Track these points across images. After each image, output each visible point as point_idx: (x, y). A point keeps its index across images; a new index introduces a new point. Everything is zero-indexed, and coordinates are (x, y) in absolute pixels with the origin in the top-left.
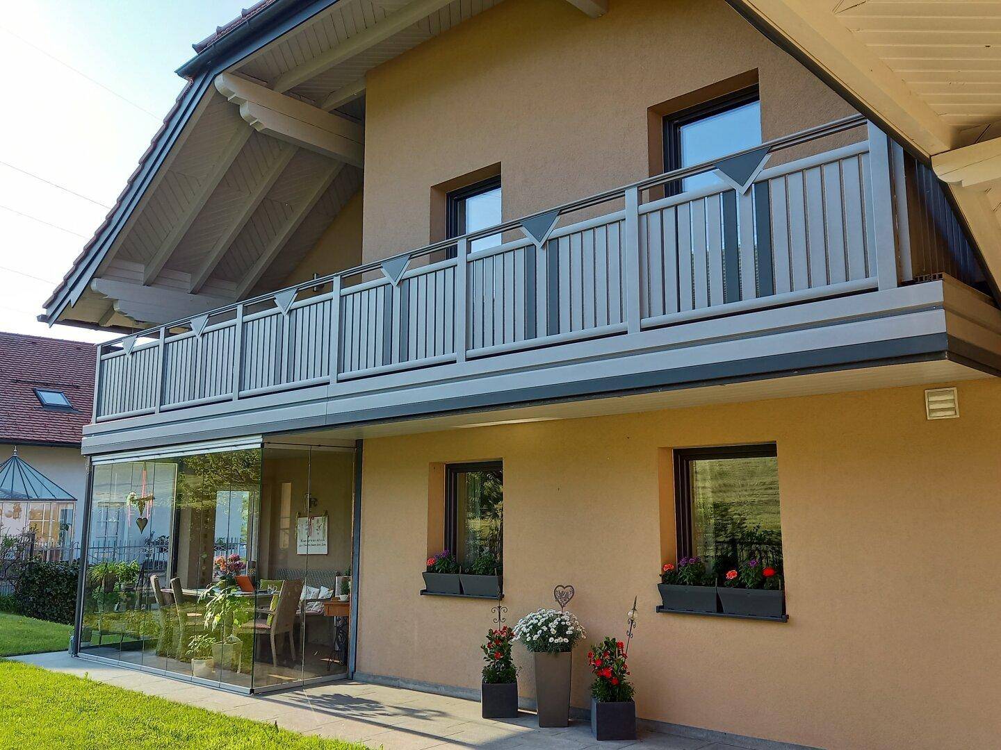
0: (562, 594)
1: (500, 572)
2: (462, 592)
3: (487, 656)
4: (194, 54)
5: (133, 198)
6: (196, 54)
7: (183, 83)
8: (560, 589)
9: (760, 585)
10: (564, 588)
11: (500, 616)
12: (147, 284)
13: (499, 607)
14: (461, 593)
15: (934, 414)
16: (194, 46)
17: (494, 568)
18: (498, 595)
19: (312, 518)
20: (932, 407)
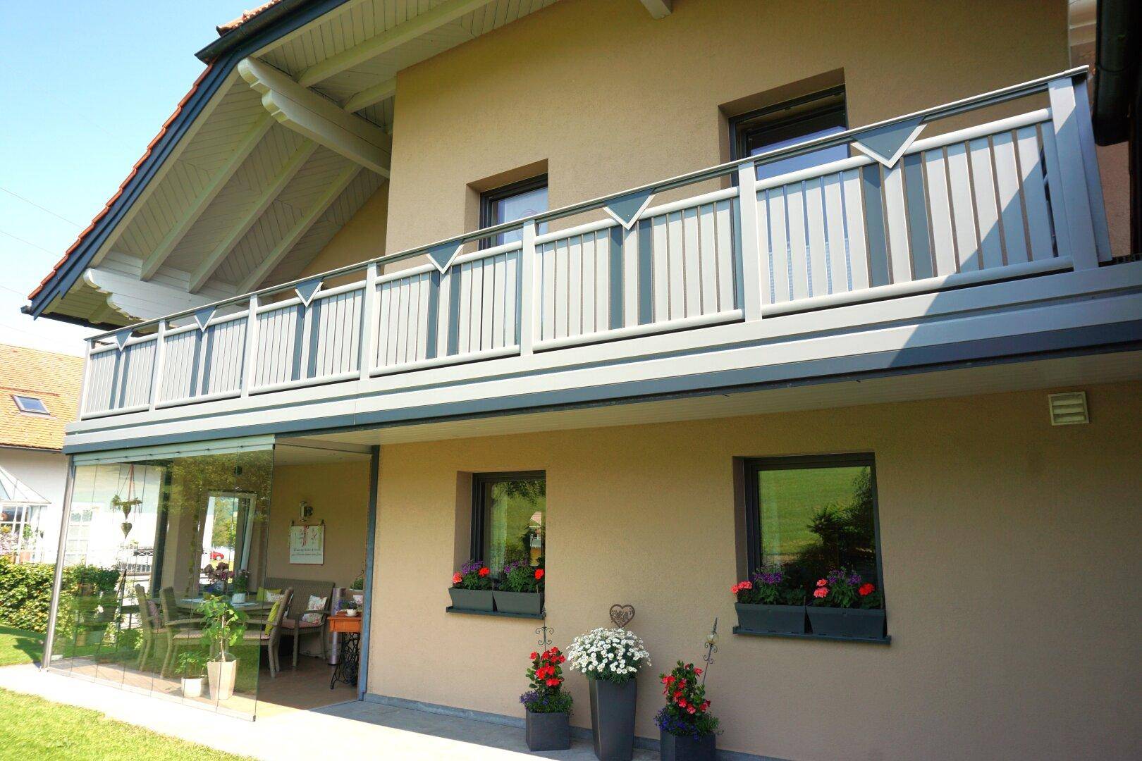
0: (619, 614)
1: (542, 590)
2: (495, 609)
3: (534, 683)
4: (218, 36)
5: (134, 191)
6: (219, 37)
7: (202, 67)
8: (617, 609)
9: (856, 604)
10: (622, 608)
11: (545, 637)
12: (145, 279)
13: (545, 628)
14: (495, 611)
15: (1060, 420)
16: (218, 29)
17: (535, 583)
18: (539, 614)
19: (307, 526)
20: (1058, 411)
